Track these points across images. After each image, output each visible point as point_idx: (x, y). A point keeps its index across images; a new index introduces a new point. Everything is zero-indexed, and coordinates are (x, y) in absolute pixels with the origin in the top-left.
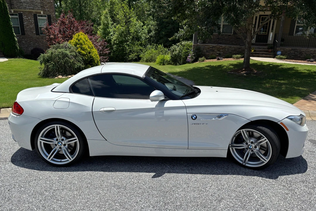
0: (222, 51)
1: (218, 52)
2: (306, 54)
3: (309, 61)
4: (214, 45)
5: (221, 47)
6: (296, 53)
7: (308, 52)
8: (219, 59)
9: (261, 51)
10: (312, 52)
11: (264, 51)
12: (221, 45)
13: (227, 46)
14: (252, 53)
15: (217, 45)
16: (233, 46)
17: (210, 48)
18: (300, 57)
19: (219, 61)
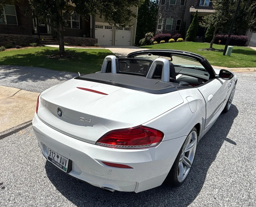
0: (15, 40)
1: (12, 42)
2: (77, 41)
3: (83, 46)
4: (7, 35)
5: (13, 36)
6: (71, 41)
7: (78, 40)
8: (18, 48)
9: (48, 39)
10: (80, 40)
11: (51, 39)
12: (13, 35)
13: (19, 36)
14: (42, 41)
15: (8, 35)
16: (24, 36)
17: (3, 38)
18: (74, 44)
19: (20, 49)
